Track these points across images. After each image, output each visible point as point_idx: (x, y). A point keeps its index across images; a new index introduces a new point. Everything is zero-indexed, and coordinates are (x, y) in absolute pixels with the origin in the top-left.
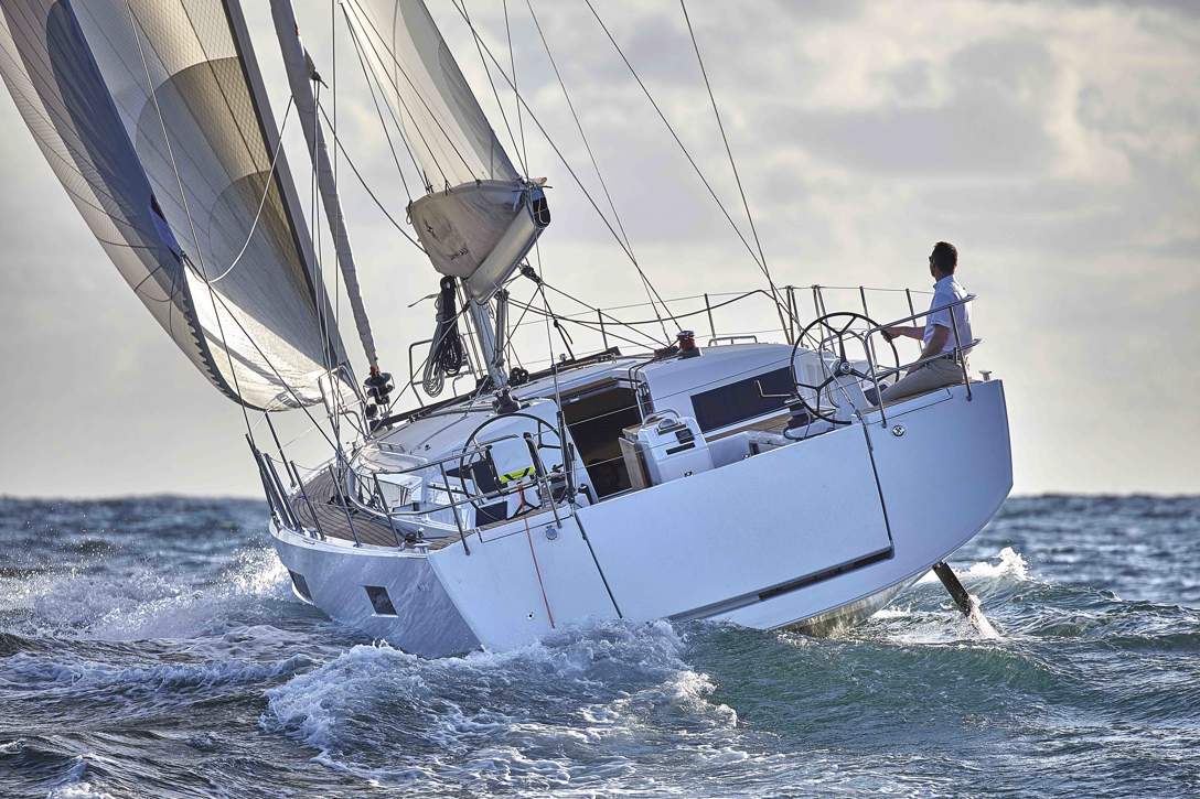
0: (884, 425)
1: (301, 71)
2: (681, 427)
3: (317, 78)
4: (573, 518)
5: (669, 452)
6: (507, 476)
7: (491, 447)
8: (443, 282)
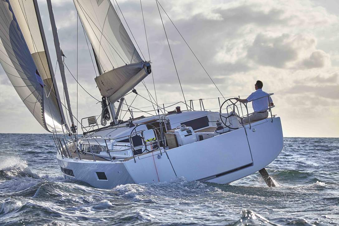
0: (250, 129)
1: (60, 54)
2: (188, 129)
3: (64, 55)
4: (165, 153)
5: (185, 136)
6: (148, 140)
7: (143, 132)
8: (102, 98)
